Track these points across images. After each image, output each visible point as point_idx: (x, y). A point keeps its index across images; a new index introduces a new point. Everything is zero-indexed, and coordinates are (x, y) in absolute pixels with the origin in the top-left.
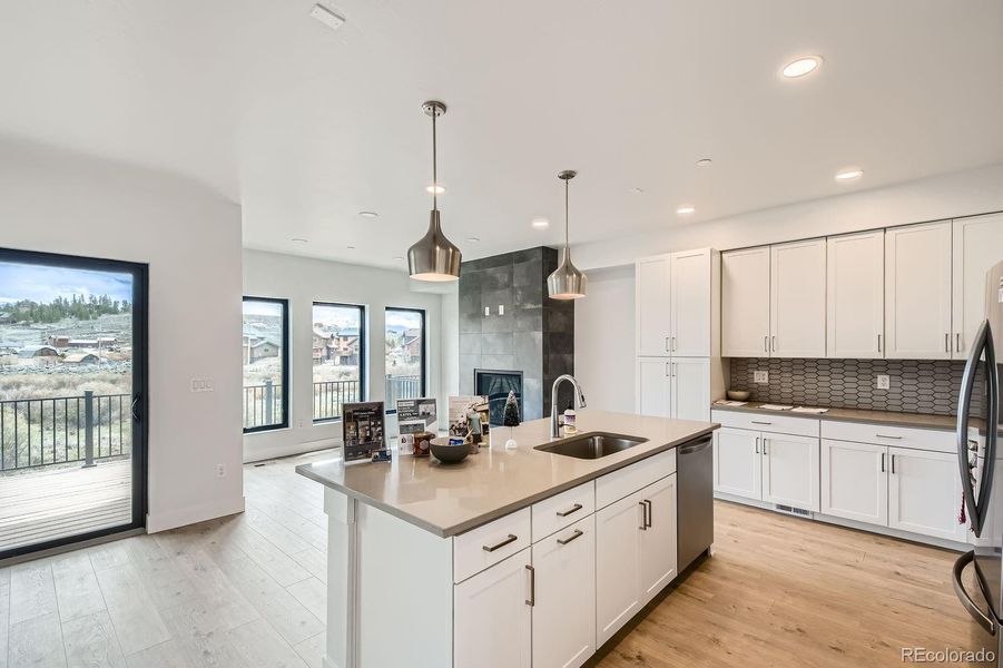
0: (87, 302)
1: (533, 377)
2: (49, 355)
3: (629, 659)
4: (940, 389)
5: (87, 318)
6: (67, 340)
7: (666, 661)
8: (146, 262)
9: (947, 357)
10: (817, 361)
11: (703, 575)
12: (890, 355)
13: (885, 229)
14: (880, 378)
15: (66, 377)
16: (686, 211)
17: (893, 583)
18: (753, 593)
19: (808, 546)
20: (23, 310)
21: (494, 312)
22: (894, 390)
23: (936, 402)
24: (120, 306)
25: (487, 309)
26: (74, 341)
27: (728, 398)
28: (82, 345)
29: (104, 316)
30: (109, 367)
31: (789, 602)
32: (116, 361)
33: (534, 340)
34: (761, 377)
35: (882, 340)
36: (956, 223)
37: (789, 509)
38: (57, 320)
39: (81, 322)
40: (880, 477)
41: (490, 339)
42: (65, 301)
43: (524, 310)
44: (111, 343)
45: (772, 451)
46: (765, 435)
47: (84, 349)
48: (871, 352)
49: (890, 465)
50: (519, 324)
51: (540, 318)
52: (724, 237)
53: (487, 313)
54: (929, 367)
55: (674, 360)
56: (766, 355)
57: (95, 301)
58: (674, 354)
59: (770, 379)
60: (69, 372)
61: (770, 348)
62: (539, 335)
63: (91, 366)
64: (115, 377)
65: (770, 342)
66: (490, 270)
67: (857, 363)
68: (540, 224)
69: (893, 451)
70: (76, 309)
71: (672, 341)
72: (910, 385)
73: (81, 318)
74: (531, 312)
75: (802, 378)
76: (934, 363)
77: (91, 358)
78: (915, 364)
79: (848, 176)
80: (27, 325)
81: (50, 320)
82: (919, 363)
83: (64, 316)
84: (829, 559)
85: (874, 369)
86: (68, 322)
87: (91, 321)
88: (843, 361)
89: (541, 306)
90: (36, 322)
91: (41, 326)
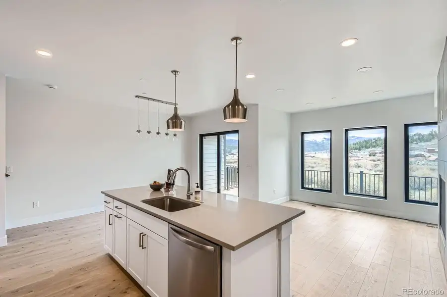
2: (421, 156)
20: (415, 138)
80: (417, 143)
81: (427, 141)
83: (434, 138)
90: (421, 142)
91: (423, 144)
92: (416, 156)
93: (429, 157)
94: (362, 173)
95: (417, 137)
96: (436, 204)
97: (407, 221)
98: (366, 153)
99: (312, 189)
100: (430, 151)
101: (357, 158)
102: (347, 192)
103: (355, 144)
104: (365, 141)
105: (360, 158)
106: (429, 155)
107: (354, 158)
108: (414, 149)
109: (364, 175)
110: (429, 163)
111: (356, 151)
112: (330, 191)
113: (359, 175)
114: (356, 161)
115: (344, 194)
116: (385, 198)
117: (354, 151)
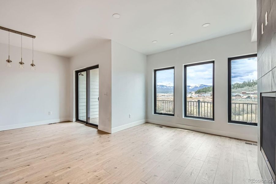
0: (252, 82)
2: (239, 96)
5: (252, 86)
20: (236, 85)
26: (247, 93)
39: (249, 88)
42: (246, 82)
47: (248, 95)
57: (254, 81)
70: (248, 84)
73: (250, 86)
80: (236, 89)
81: (242, 87)
83: (245, 86)
86: (246, 88)
90: (239, 88)
91: (239, 89)
92: (236, 96)
93: (243, 96)
94: (199, 101)
95: (237, 85)
96: (256, 124)
97: (229, 138)
98: (209, 94)
99: (161, 114)
100: (243, 93)
101: (203, 97)
102: (186, 116)
103: (203, 89)
104: (209, 87)
105: (206, 97)
106: (242, 95)
107: (202, 97)
108: (235, 92)
109: (201, 103)
110: (243, 100)
111: (203, 93)
112: (173, 115)
113: (197, 103)
114: (203, 99)
115: (183, 117)
116: (213, 119)
117: (202, 93)
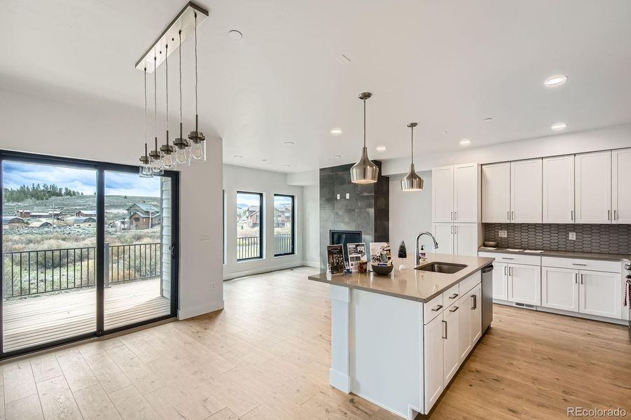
0: (42, 188)
1: (368, 234)
2: (19, 222)
3: (473, 372)
4: (604, 240)
5: (42, 199)
6: (29, 213)
7: (490, 372)
8: (178, 170)
9: (609, 223)
10: (535, 225)
11: (490, 336)
12: (578, 221)
13: (575, 155)
14: (570, 234)
15: (31, 237)
16: (465, 143)
17: (588, 338)
18: (520, 343)
19: (538, 322)
21: (343, 197)
22: (578, 240)
23: (601, 246)
24: (63, 192)
25: (338, 196)
26: (33, 214)
27: (485, 245)
28: (40, 216)
29: (53, 198)
30: (59, 230)
31: (539, 347)
32: (63, 226)
33: (368, 213)
34: (503, 234)
35: (573, 214)
36: (614, 152)
37: (523, 305)
38: (22, 200)
39: (37, 202)
40: (574, 286)
41: (340, 213)
42: (27, 188)
43: (363, 196)
44: (57, 215)
45: (514, 274)
46: (510, 265)
47: (41, 219)
48: (568, 220)
49: (580, 280)
50: (359, 204)
51: (373, 201)
52: (484, 157)
53: (338, 198)
54: (598, 228)
55: (456, 225)
56: (508, 222)
57: (47, 188)
58: (455, 221)
59: (508, 235)
60: (32, 233)
61: (510, 218)
62: (372, 211)
63: (46, 229)
64: (64, 236)
65: (510, 214)
66: (340, 173)
67: (558, 226)
68: (381, 149)
69: (581, 272)
70: (34, 193)
71: (454, 215)
72: (587, 237)
73: (38, 199)
74: (367, 197)
75: (527, 234)
76: (600, 226)
77: (47, 224)
78: (590, 226)
79: (559, 127)
81: (18, 200)
82: (591, 226)
83: (26, 197)
84: (552, 328)
85: (568, 229)
86: (29, 201)
87: (44, 201)
88: (550, 225)
89: (373, 194)
91: (12, 204)
92: (12, 221)
